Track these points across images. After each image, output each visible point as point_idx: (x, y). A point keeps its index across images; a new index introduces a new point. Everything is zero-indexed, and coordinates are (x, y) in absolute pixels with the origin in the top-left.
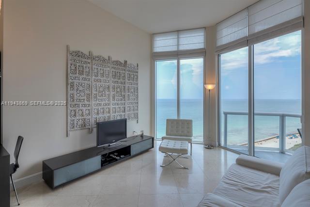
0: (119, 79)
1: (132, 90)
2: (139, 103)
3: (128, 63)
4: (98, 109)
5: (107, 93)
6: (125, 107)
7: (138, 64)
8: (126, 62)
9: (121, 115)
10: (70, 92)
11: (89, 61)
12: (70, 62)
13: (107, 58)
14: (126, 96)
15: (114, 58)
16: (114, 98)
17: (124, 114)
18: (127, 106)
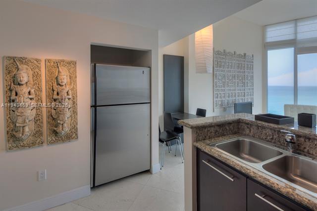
0: (241, 69)
1: (250, 78)
2: (254, 89)
3: (247, 55)
4: (229, 93)
5: (234, 81)
6: (244, 93)
7: (253, 55)
8: (245, 54)
9: (242, 99)
10: (215, 80)
11: (224, 57)
12: (215, 59)
13: (234, 53)
14: (246, 83)
15: (238, 53)
16: (238, 84)
17: (244, 98)
18: (246, 91)
